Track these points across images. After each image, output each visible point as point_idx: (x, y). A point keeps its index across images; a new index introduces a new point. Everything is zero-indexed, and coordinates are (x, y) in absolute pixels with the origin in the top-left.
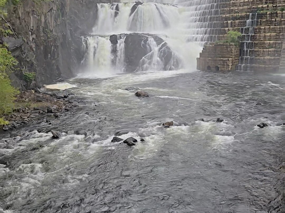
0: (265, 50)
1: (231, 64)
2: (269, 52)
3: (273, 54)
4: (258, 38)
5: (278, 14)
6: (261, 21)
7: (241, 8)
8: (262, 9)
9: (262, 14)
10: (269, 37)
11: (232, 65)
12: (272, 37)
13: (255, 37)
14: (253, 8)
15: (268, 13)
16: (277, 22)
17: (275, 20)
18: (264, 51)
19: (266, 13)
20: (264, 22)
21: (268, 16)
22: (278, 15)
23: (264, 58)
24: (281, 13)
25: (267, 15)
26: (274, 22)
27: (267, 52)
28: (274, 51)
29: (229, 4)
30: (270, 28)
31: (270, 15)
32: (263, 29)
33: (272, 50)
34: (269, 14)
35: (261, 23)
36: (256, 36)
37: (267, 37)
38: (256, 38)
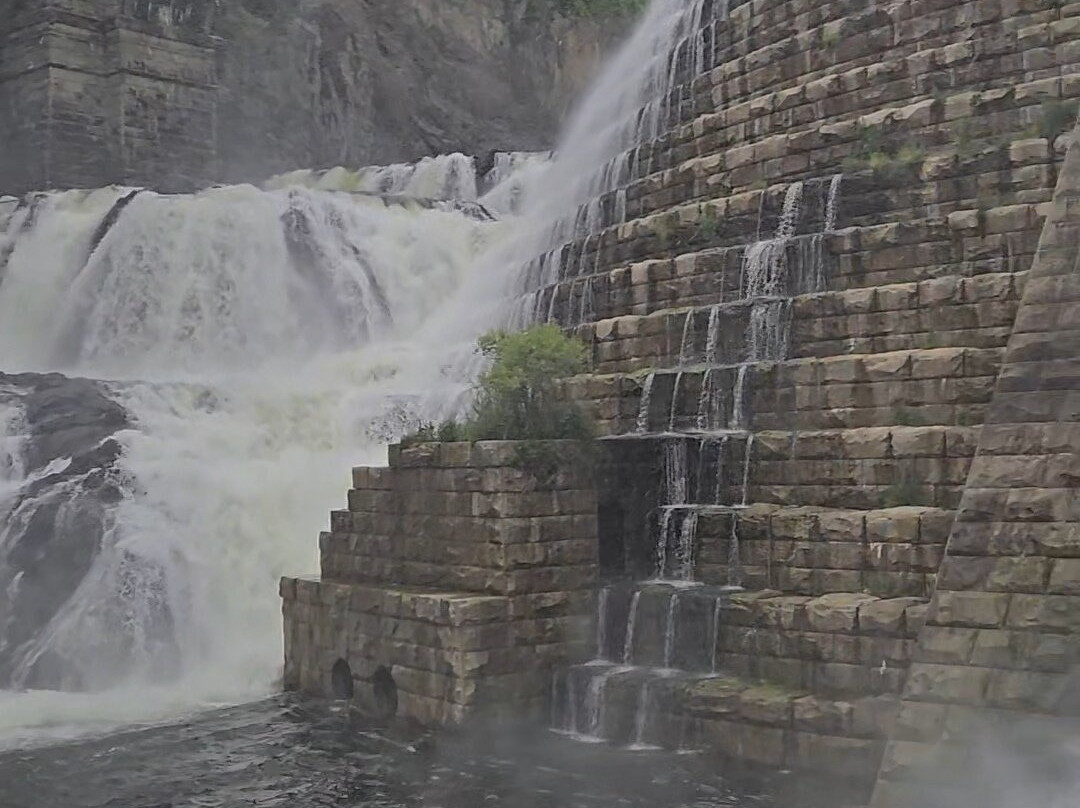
0: (829, 518)
1: (473, 662)
2: (865, 538)
3: (902, 565)
4: (803, 395)
5: (1012, 165)
6: (856, 236)
7: (741, 153)
8: (891, 136)
9: (880, 182)
10: (896, 390)
11: (480, 674)
12: (929, 385)
13: (780, 392)
14: (827, 137)
15: (928, 169)
16: (993, 241)
17: (982, 219)
18: (817, 534)
19: (916, 166)
20: (884, 245)
21: (930, 191)
22: (1017, 176)
23: (802, 612)
24: (1044, 154)
25: (921, 184)
26: (971, 245)
27: (848, 538)
28: (920, 533)
29: (689, 139)
30: (917, 294)
31: (949, 184)
32: (855, 310)
33: (900, 523)
34: (942, 176)
35: (857, 260)
36: (789, 384)
37: (878, 386)
38: (789, 399)
